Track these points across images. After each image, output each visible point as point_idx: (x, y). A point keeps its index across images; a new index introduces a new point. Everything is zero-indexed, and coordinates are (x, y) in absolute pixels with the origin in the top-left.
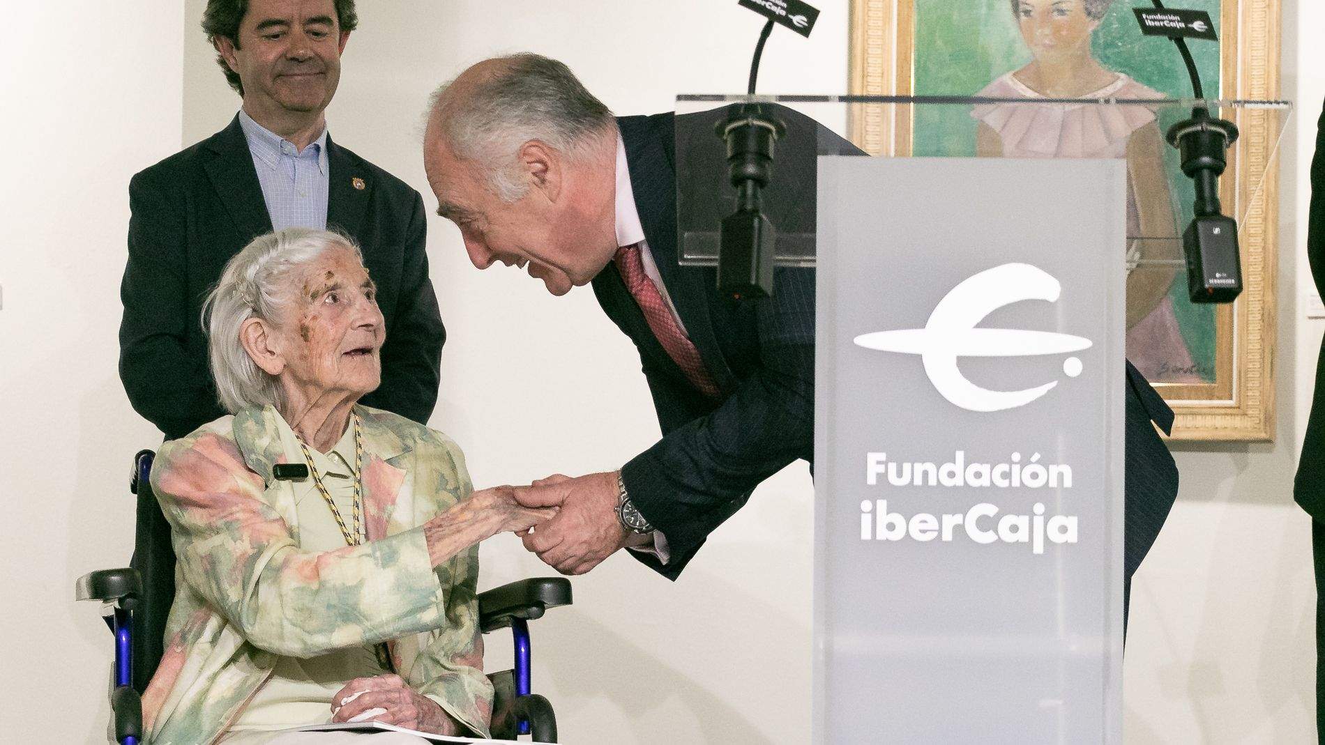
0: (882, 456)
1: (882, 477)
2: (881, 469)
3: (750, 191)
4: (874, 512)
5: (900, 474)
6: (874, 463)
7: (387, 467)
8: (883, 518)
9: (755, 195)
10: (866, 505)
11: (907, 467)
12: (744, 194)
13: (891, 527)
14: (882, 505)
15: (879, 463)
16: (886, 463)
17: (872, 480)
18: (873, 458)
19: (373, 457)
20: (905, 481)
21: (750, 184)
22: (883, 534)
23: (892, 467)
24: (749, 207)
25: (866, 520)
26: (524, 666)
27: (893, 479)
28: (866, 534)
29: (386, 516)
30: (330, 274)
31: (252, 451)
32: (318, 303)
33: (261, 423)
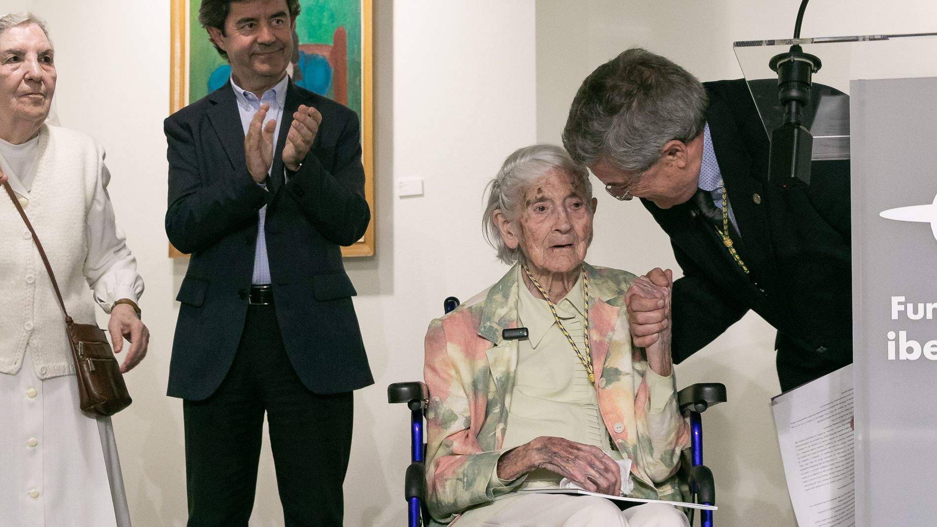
0: (902, 299)
1: (903, 314)
2: (902, 308)
3: (794, 110)
4: (897, 340)
5: (916, 312)
6: (896, 304)
7: (607, 306)
8: (904, 344)
9: (797, 112)
10: (891, 335)
11: (921, 306)
12: (790, 112)
13: (910, 350)
14: (903, 334)
15: (899, 303)
16: (905, 304)
17: (895, 316)
18: (895, 300)
19: (597, 300)
20: (920, 315)
21: (794, 104)
22: (904, 355)
23: (910, 307)
24: (793, 121)
25: (891, 346)
26: (697, 445)
27: (911, 315)
28: (892, 356)
29: (607, 340)
30: (540, 190)
31: (489, 319)
32: (530, 209)
33: (506, 297)
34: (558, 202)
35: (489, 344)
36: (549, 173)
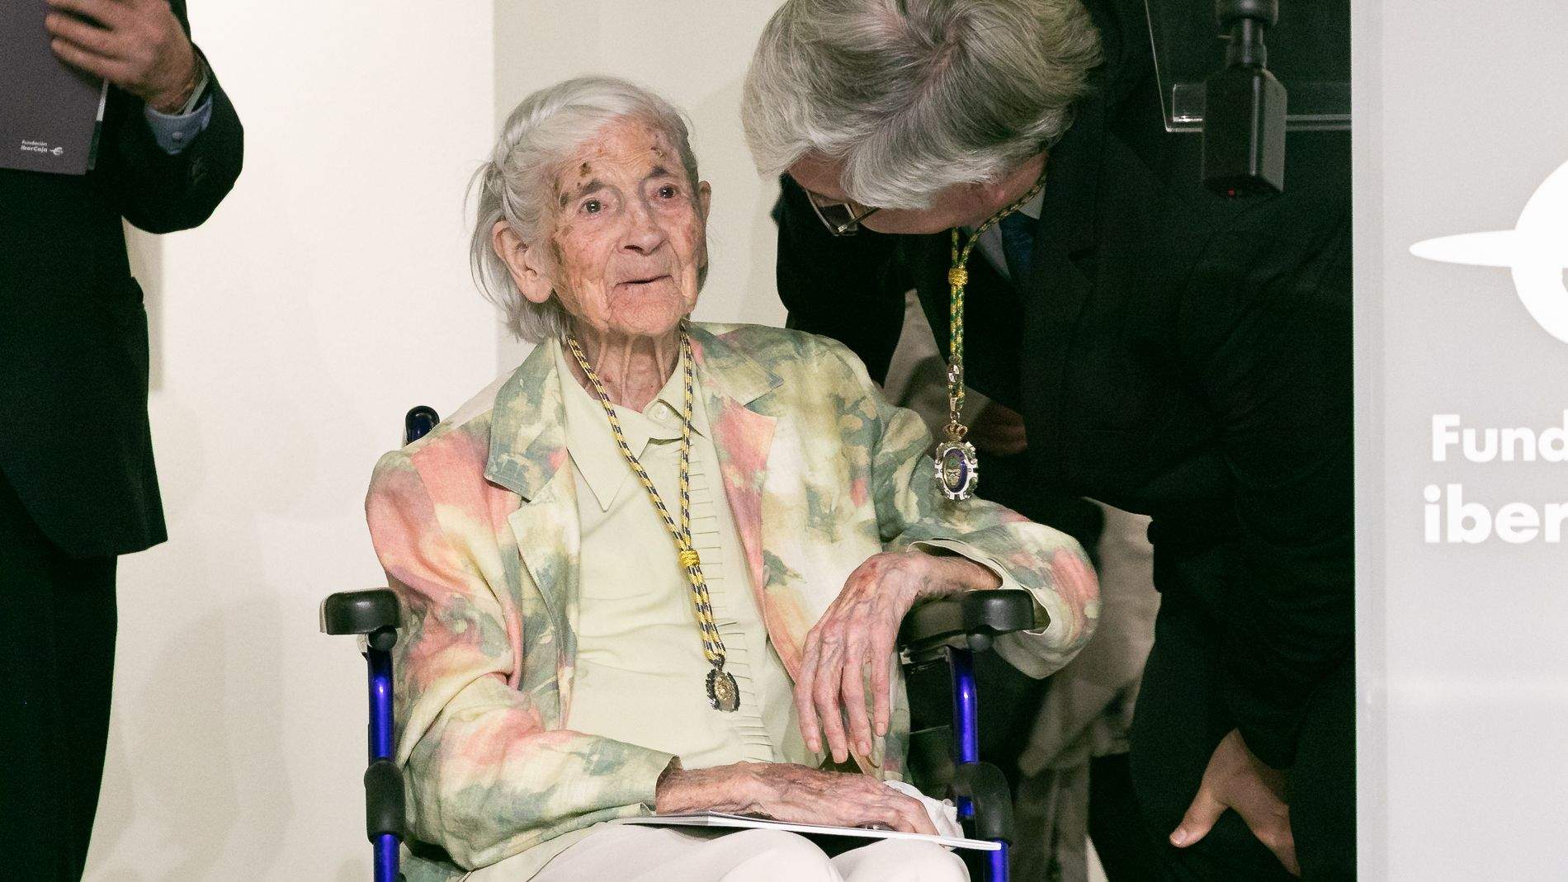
0: (1454, 420)
1: (1455, 450)
2: (1453, 438)
3: (1247, 36)
4: (1443, 502)
5: (1480, 446)
6: (1443, 430)
7: (748, 415)
8: (1457, 511)
9: (1254, 41)
10: (1432, 493)
11: (1491, 435)
12: (1239, 41)
13: (1469, 523)
14: (1455, 491)
15: (1449, 429)
16: (1459, 430)
17: (1439, 455)
18: (1440, 422)
19: (727, 402)
20: (1488, 454)
21: (1247, 25)
22: (1456, 534)
23: (1470, 435)
24: (1247, 59)
25: (1432, 515)
27: (1470, 452)
28: (1432, 535)
29: (756, 487)
30: (585, 168)
31: (506, 449)
32: (571, 211)
33: (536, 401)
34: (630, 191)
35: (512, 498)
36: (604, 130)
